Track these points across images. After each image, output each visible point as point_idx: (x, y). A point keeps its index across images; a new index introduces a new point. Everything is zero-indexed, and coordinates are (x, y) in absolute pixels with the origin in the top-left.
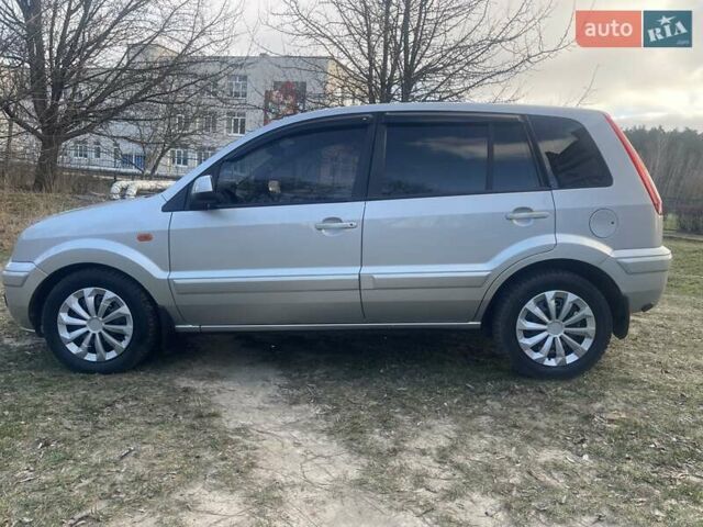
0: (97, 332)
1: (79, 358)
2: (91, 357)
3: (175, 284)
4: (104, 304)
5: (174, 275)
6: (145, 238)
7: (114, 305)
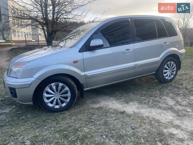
0: (58, 98)
1: (53, 108)
2: (57, 107)
3: (87, 76)
4: (59, 88)
5: (86, 73)
6: (75, 62)
7: (63, 88)
